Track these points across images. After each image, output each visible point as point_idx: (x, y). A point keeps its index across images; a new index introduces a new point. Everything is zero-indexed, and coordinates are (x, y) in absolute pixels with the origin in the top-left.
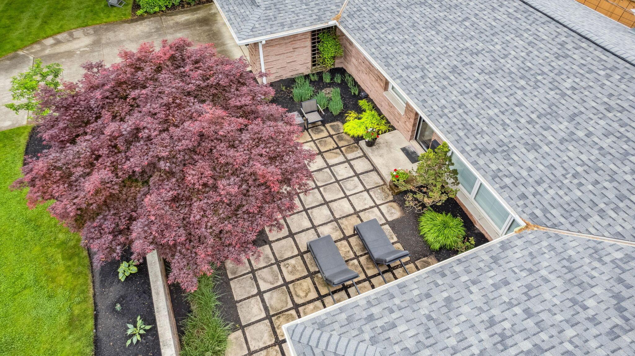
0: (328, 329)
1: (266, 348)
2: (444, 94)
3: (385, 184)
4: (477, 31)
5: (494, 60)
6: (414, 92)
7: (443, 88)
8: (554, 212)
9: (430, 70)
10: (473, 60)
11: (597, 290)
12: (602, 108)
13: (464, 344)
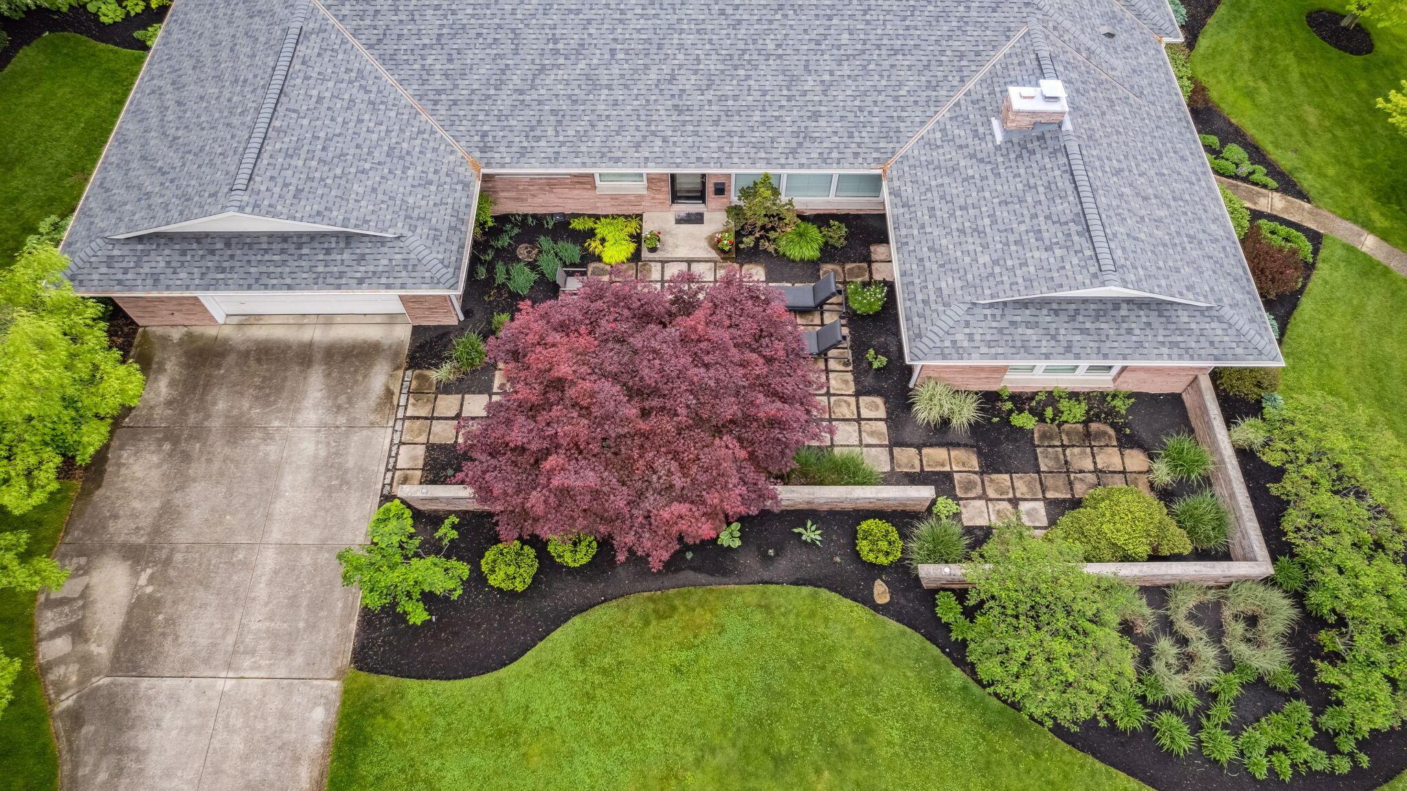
0: (923, 332)
1: (860, 432)
2: (705, 138)
3: (715, 262)
4: (641, 56)
5: (696, 72)
6: (678, 161)
7: (696, 133)
8: (881, 145)
9: (660, 128)
10: (681, 87)
11: (962, 163)
12: (812, 46)
13: (972, 253)
